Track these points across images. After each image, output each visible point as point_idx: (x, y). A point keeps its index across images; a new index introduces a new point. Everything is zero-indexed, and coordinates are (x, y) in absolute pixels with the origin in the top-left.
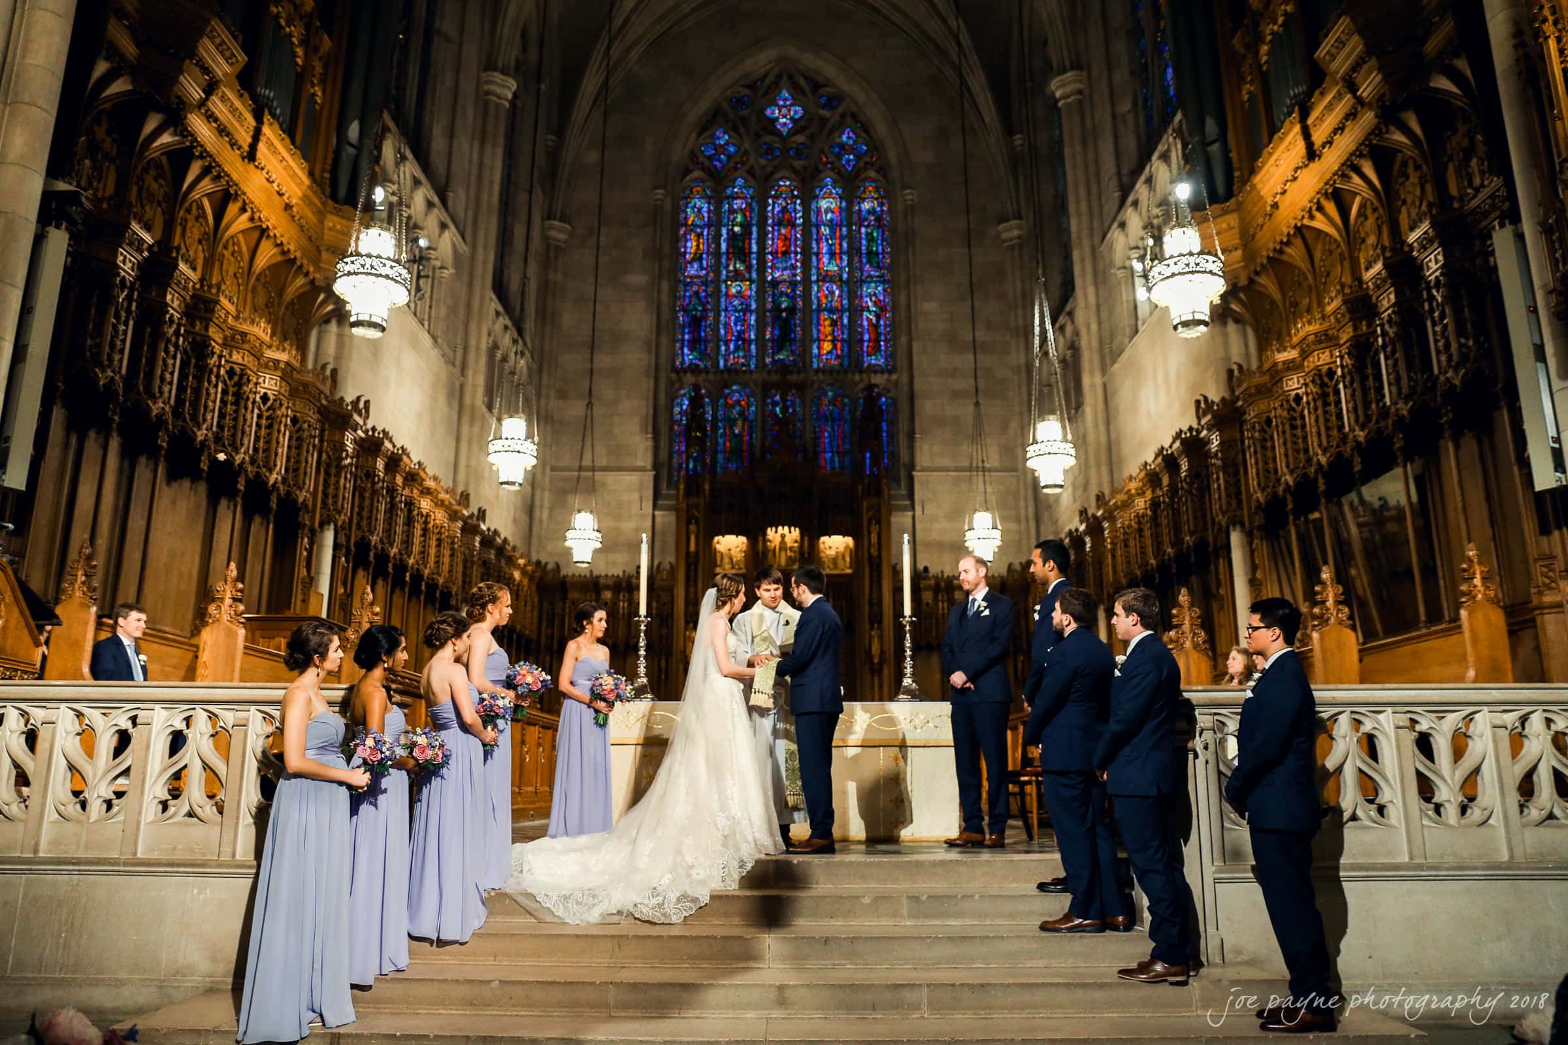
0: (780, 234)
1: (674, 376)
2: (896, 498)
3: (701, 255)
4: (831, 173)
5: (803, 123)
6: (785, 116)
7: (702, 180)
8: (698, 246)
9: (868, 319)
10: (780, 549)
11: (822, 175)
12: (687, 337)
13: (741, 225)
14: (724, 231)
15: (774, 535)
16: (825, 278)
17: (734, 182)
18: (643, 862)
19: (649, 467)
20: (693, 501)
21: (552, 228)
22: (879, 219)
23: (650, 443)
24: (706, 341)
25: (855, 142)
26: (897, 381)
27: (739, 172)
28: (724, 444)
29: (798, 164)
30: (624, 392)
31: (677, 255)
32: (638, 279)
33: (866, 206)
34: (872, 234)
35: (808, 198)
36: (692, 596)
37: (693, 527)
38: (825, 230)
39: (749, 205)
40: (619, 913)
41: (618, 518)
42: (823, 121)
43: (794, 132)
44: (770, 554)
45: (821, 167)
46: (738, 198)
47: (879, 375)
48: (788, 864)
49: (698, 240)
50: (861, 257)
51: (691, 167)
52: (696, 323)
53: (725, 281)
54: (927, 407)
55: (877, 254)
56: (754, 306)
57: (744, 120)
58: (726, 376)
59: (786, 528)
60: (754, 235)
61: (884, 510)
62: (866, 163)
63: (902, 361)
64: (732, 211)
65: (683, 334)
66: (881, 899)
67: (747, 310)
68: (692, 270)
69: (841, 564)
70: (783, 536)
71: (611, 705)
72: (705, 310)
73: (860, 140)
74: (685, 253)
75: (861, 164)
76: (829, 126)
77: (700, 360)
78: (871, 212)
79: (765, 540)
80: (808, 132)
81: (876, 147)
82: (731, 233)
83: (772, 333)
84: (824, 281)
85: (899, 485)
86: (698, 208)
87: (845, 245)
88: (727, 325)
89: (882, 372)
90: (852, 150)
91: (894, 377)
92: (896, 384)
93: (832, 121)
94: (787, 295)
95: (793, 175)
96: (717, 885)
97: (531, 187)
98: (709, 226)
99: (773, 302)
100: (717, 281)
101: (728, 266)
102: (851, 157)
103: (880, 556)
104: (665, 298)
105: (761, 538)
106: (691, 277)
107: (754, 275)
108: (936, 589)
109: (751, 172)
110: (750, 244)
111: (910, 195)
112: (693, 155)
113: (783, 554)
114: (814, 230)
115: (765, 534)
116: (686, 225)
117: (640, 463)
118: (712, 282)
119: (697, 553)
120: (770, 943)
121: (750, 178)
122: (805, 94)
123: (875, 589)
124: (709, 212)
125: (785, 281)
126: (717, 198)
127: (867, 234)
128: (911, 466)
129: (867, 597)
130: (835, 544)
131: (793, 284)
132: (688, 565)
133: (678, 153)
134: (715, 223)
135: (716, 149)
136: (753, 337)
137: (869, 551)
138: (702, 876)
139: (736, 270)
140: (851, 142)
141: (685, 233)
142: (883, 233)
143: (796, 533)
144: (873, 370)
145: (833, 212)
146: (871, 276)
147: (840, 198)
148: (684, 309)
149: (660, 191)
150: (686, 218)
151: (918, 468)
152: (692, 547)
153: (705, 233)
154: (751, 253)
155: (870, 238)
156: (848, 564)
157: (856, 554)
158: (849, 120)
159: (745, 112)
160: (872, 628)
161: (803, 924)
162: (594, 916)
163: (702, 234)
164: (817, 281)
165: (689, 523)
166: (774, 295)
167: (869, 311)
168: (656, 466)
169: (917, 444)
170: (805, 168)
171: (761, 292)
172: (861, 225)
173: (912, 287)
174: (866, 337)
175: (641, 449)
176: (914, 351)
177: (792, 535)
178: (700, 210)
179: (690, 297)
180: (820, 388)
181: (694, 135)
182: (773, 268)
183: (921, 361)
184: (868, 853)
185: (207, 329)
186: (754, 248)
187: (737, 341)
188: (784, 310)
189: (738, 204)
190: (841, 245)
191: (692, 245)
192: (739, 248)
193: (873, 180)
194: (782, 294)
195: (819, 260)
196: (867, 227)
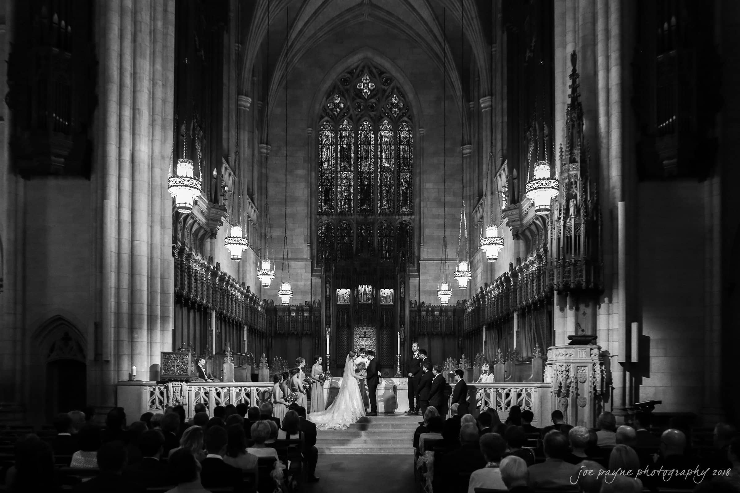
0: (364, 149)
1: (318, 217)
2: (412, 271)
3: (329, 159)
4: (386, 118)
5: (374, 92)
6: (366, 88)
7: (328, 121)
8: (327, 154)
9: (402, 190)
10: (364, 294)
11: (383, 119)
12: (323, 198)
13: (346, 144)
14: (339, 147)
15: (361, 289)
16: (383, 170)
17: (343, 123)
18: (335, 418)
19: (309, 258)
20: (328, 274)
21: (262, 148)
22: (408, 141)
23: (309, 248)
24: (332, 200)
25: (398, 102)
26: (414, 219)
27: (346, 118)
28: (340, 247)
29: (372, 114)
30: (297, 225)
31: (318, 158)
32: (301, 172)
33: (402, 135)
34: (405, 148)
35: (376, 130)
36: (328, 314)
37: (328, 285)
38: (384, 147)
39: (350, 134)
40: (331, 428)
41: (297, 280)
42: (385, 91)
43: (370, 97)
44: (360, 296)
45: (383, 115)
46: (345, 130)
47: (406, 216)
48: (367, 418)
49: (327, 151)
50: (400, 160)
51: (323, 115)
52: (327, 192)
53: (340, 172)
54: (427, 232)
55: (407, 158)
56: (352, 184)
57: (347, 91)
58: (341, 217)
59: (366, 286)
60: (352, 149)
61: (407, 278)
62: (403, 113)
63: (416, 209)
64: (342, 137)
65: (322, 197)
66: (386, 425)
67: (349, 186)
68: (325, 166)
69: (389, 300)
70: (365, 289)
71: (324, 381)
72: (331, 185)
73: (401, 101)
74: (322, 157)
75: (401, 114)
76: (387, 94)
77: (329, 209)
78: (405, 138)
79: (358, 291)
80: (377, 97)
81: (407, 104)
82: (342, 147)
83: (360, 196)
84: (383, 172)
85: (414, 266)
86: (327, 135)
87: (393, 154)
88: (341, 192)
89: (408, 215)
90: (397, 106)
91: (413, 217)
92: (414, 220)
93: (388, 91)
94: (367, 178)
95: (370, 120)
96: (351, 423)
97: (253, 129)
98: (332, 144)
99: (361, 182)
100: (336, 171)
101: (341, 164)
102: (397, 110)
103: (404, 297)
104: (313, 181)
105: (356, 290)
106: (325, 169)
107: (352, 169)
108: (427, 311)
109: (351, 118)
110: (351, 153)
111: (422, 131)
112: (325, 109)
113: (365, 296)
114: (379, 147)
115: (358, 288)
116: (322, 144)
117: (305, 257)
118: (334, 172)
119: (330, 296)
120: (363, 433)
121: (350, 121)
122: (375, 77)
123: (402, 311)
124: (332, 138)
125: (366, 171)
126: (336, 131)
127: (403, 149)
128: (419, 258)
129: (399, 314)
130: (386, 292)
131: (370, 173)
132: (326, 301)
133: (318, 108)
134: (334, 143)
135: (334, 105)
136: (352, 198)
137: (400, 295)
138: (348, 421)
139: (344, 166)
140: (396, 102)
141: (322, 148)
142: (410, 148)
143: (370, 288)
144: (404, 214)
145: (388, 138)
146: (404, 170)
147: (391, 130)
148: (322, 185)
149: (310, 129)
150: (322, 141)
151: (422, 259)
152: (328, 294)
153: (330, 148)
154: (351, 158)
155: (404, 151)
156: (392, 301)
157: (395, 296)
158: (395, 91)
159: (348, 87)
160: (401, 327)
161: (369, 430)
162: (326, 428)
163: (329, 148)
164: (380, 172)
165: (326, 283)
166: (361, 179)
167: (403, 186)
168: (312, 258)
169: (422, 249)
170: (375, 115)
171: (355, 177)
172: (400, 144)
173: (422, 175)
174: (401, 198)
175: (305, 251)
176: (422, 206)
177: (369, 289)
178: (328, 136)
179: (324, 179)
180: (381, 223)
181: (325, 99)
182: (361, 165)
183: (424, 210)
184: (385, 416)
185: (189, 263)
186: (353, 156)
187: (345, 200)
188: (366, 185)
189: (344, 133)
190: (391, 154)
191: (324, 154)
192: (346, 156)
193: (406, 122)
194: (365, 178)
195: (381, 161)
196: (403, 145)
